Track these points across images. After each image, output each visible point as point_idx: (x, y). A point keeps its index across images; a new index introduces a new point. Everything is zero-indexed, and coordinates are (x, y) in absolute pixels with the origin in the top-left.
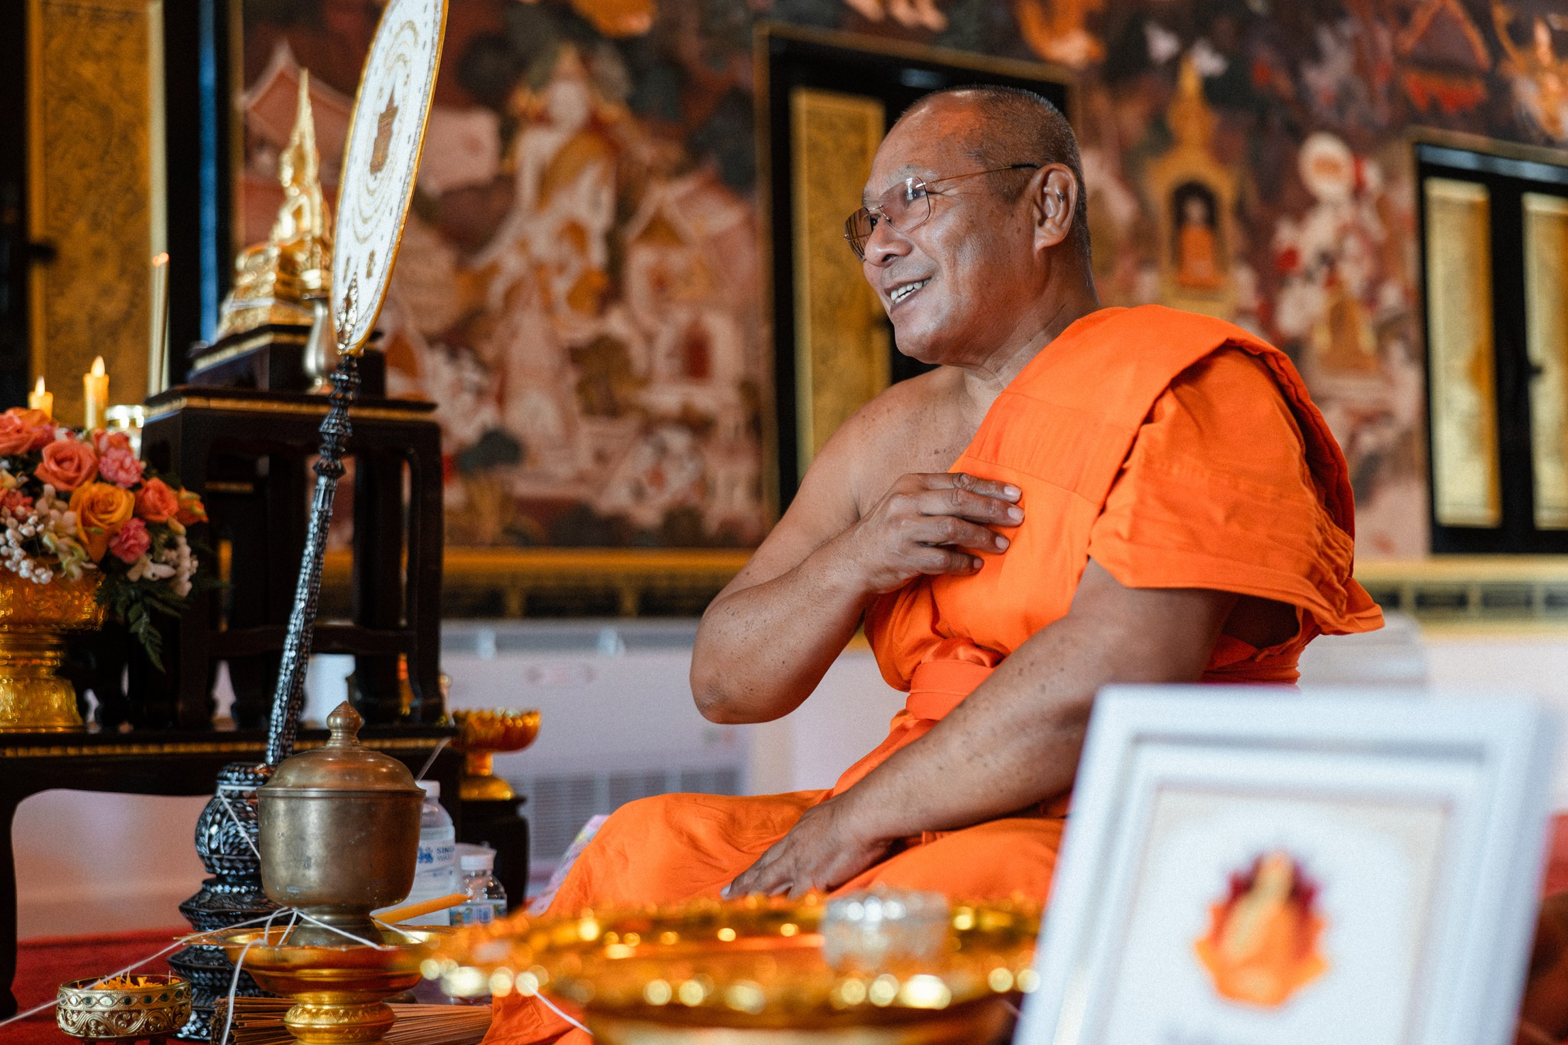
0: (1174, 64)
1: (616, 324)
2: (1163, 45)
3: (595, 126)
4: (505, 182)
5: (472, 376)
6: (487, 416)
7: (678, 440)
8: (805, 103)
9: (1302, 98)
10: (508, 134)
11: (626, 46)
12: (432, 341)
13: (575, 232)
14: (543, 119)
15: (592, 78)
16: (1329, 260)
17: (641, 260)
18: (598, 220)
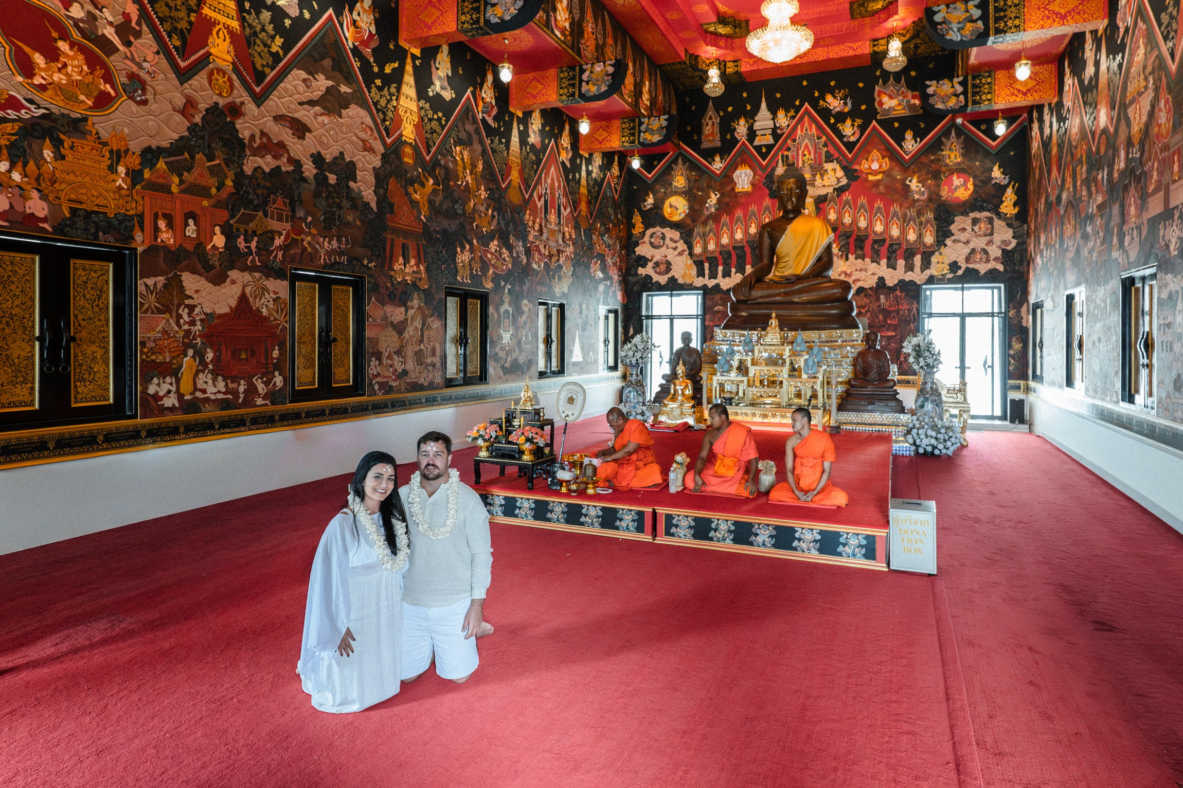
0: (504, 286)
1: (422, 346)
2: (503, 283)
3: (420, 308)
4: (406, 320)
5: (401, 359)
6: (403, 367)
7: (431, 368)
8: (448, 298)
9: (522, 292)
10: (406, 311)
11: (424, 291)
12: (395, 353)
13: (416, 328)
14: (412, 307)
15: (419, 298)
16: (525, 323)
17: (426, 333)
18: (420, 327)
